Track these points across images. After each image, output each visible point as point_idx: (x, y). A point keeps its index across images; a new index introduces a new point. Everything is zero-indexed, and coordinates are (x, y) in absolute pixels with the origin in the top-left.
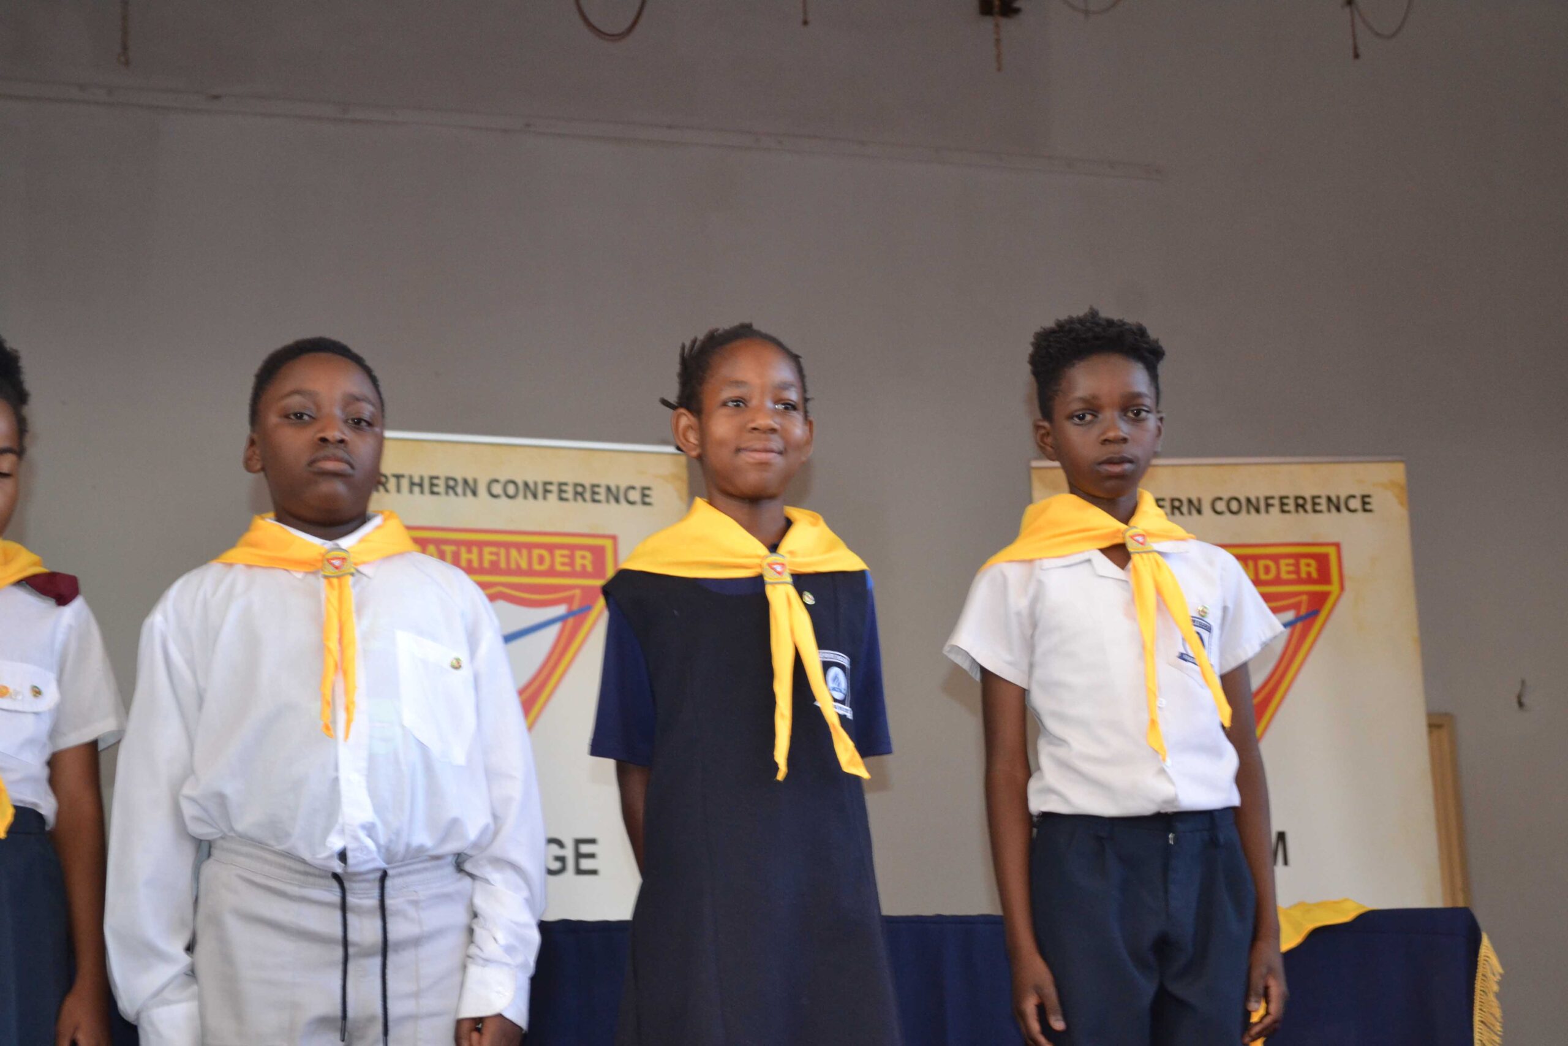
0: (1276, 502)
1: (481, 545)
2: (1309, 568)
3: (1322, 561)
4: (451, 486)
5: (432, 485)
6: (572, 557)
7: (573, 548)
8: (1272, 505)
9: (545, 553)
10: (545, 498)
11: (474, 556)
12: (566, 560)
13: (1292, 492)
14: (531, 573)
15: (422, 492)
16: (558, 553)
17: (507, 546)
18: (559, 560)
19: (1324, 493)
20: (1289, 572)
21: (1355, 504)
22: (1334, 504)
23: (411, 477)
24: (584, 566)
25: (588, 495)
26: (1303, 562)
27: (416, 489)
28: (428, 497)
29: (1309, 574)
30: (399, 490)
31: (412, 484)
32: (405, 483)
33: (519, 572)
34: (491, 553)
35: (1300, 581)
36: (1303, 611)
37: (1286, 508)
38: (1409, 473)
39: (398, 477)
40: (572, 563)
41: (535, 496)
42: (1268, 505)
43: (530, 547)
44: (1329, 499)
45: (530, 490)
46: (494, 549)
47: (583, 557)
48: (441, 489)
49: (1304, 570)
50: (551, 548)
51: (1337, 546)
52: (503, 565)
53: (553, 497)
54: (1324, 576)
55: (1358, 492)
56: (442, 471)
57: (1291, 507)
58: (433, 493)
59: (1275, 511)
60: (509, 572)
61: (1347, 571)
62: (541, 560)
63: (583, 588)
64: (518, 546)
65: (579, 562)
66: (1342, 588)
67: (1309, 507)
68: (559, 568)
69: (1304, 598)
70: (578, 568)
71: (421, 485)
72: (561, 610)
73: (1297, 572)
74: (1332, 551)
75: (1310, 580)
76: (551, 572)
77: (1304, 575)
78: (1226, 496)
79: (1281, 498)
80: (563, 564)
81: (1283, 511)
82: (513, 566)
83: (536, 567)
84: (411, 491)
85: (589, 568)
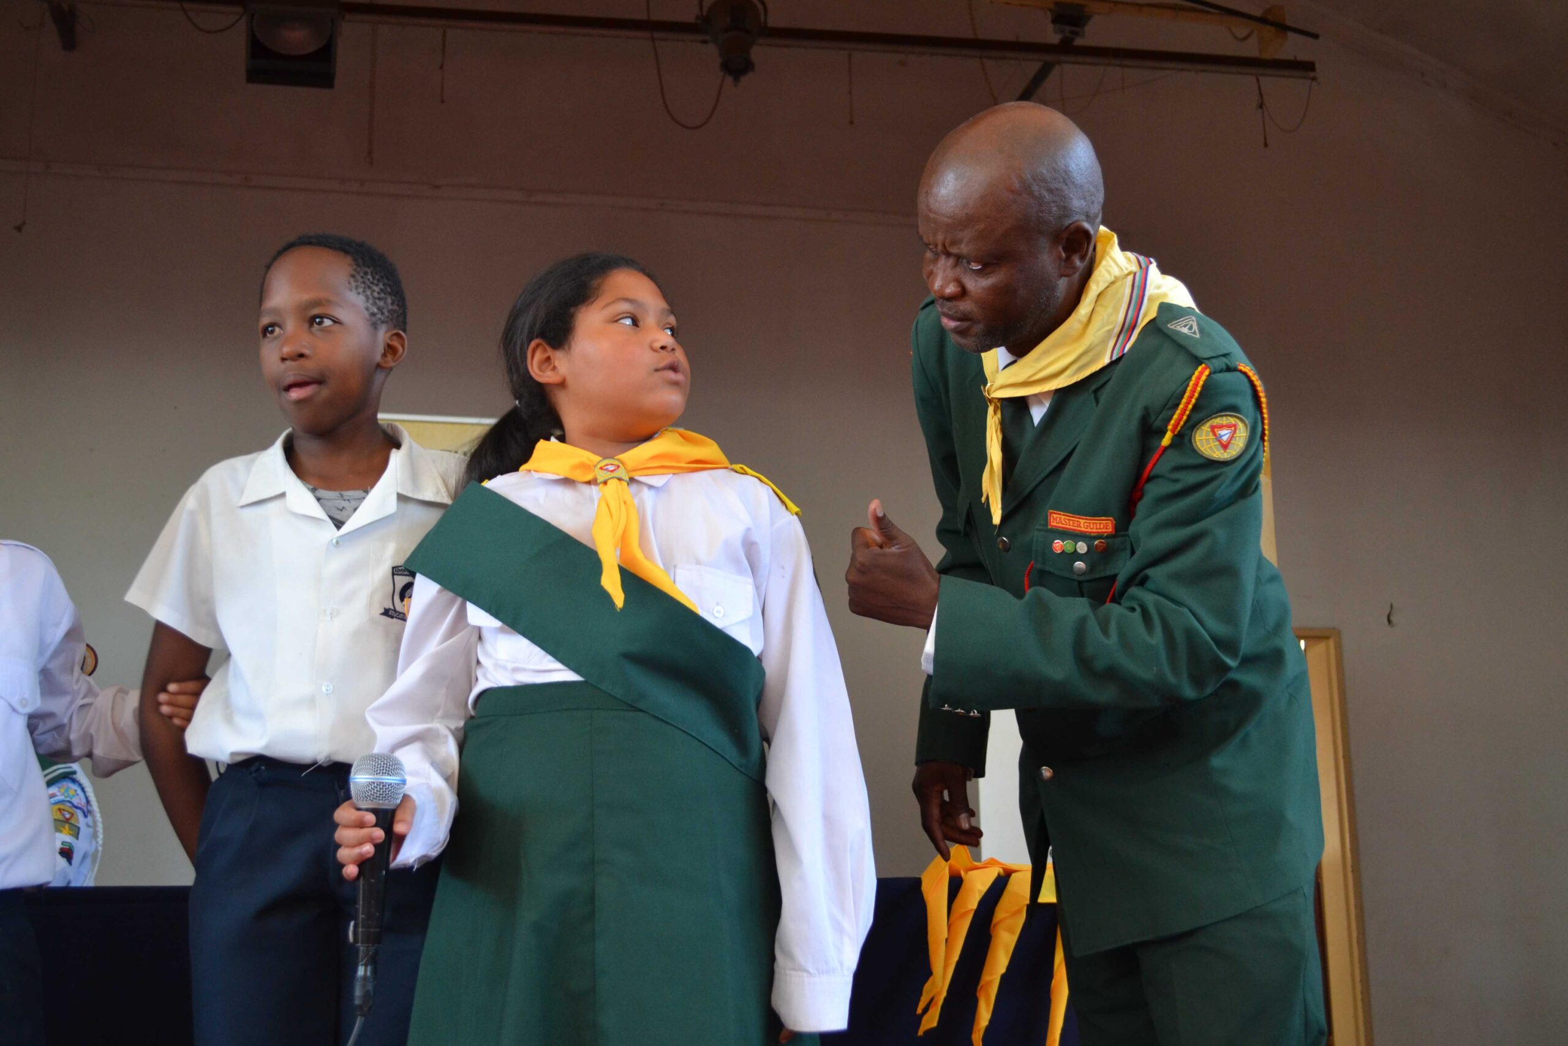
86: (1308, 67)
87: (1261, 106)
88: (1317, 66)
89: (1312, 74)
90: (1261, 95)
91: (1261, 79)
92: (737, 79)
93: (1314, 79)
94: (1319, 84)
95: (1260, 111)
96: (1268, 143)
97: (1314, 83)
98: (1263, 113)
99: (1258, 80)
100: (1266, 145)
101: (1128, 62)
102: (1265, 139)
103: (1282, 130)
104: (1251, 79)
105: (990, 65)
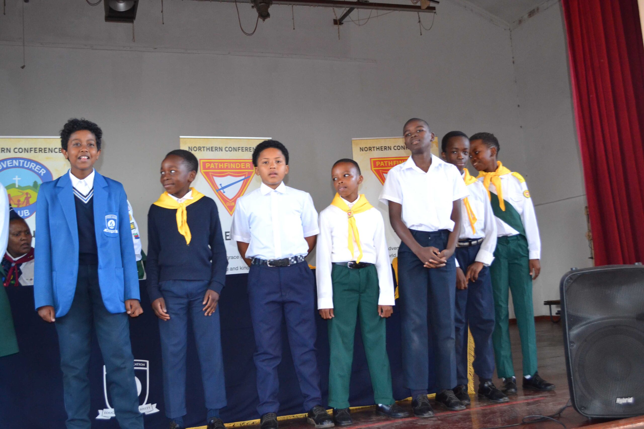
1: (224, 163)
4: (216, 149)
6: (245, 165)
7: (245, 163)
9: (239, 164)
10: (238, 151)
11: (222, 165)
12: (244, 165)
14: (236, 169)
15: (209, 151)
16: (242, 164)
17: (230, 163)
18: (242, 166)
23: (207, 147)
24: (248, 167)
25: (248, 150)
28: (211, 152)
30: (204, 150)
31: (207, 149)
32: (205, 148)
33: (233, 169)
34: (226, 165)
39: (204, 147)
40: (245, 166)
41: (236, 151)
43: (236, 163)
45: (235, 149)
46: (227, 164)
47: (248, 165)
50: (240, 163)
52: (229, 167)
53: (240, 151)
56: (214, 146)
60: (230, 169)
62: (238, 166)
63: (248, 172)
64: (233, 163)
65: (247, 166)
68: (242, 167)
70: (247, 167)
71: (209, 149)
72: (243, 177)
76: (240, 169)
78: (397, 146)
80: (243, 166)
82: (231, 167)
83: (237, 167)
84: (207, 151)
85: (249, 167)
86: (434, 8)
87: (419, 22)
88: (437, 8)
89: (434, 11)
90: (419, 18)
91: (420, 13)
92: (264, 20)
93: (435, 13)
94: (436, 14)
95: (419, 24)
96: (422, 33)
97: (435, 14)
98: (420, 24)
99: (418, 14)
100: (421, 35)
101: (378, 8)
102: (421, 33)
103: (426, 29)
104: (416, 13)
105: (335, 9)
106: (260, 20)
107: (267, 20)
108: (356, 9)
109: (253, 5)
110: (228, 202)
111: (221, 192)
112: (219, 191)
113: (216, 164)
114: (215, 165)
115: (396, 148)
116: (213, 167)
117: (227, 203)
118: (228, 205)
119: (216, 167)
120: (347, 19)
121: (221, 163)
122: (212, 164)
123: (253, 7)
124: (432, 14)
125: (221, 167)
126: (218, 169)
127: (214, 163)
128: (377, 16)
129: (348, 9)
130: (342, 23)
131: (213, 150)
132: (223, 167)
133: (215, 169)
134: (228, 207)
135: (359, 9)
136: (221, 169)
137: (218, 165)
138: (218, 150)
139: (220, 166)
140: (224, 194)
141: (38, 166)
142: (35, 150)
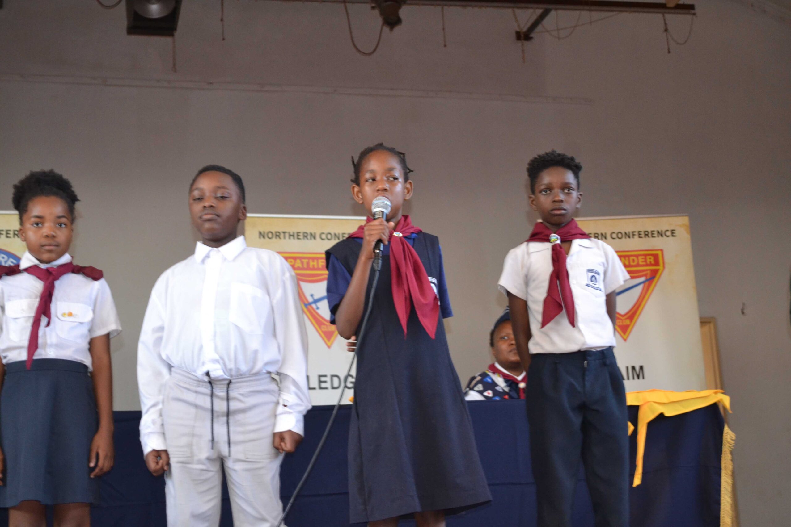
0: (636, 233)
1: (318, 259)
2: (651, 260)
3: (656, 257)
4: (305, 236)
5: (298, 236)
8: (635, 235)
11: (315, 263)
13: (643, 229)
15: (294, 238)
19: (656, 229)
20: (642, 262)
21: (669, 233)
22: (660, 234)
23: (289, 233)
26: (648, 257)
27: (292, 237)
28: (296, 240)
29: (650, 262)
30: (285, 238)
31: (290, 235)
32: (287, 235)
34: (322, 262)
35: (647, 265)
36: (649, 277)
37: (641, 236)
38: (691, 221)
39: (284, 233)
42: (634, 235)
44: (658, 232)
45: (337, 237)
48: (301, 237)
49: (648, 261)
51: (662, 250)
54: (657, 263)
55: (670, 229)
56: (302, 230)
57: (643, 235)
58: (298, 239)
59: (636, 237)
61: (666, 260)
66: (664, 267)
67: (650, 235)
69: (649, 272)
71: (293, 236)
73: (646, 261)
74: (659, 253)
75: (651, 265)
77: (648, 263)
78: (616, 231)
79: (639, 232)
81: (640, 237)
84: (289, 238)
86: (691, 7)
87: (666, 30)
88: (696, 7)
89: (693, 12)
90: (666, 24)
91: (666, 15)
92: (392, 29)
93: (694, 14)
94: (696, 16)
95: (665, 34)
96: (671, 50)
97: (694, 17)
98: (667, 35)
99: (664, 16)
100: (669, 52)
101: (593, 8)
102: (669, 49)
103: (678, 43)
104: (660, 16)
105: (518, 12)
106: (386, 29)
107: (397, 29)
108: (553, 13)
109: (373, 5)
110: (324, 324)
111: (312, 307)
112: (309, 307)
113: (305, 261)
114: (302, 263)
115: (614, 236)
116: (300, 265)
117: (323, 326)
118: (323, 330)
119: (305, 266)
120: (539, 28)
121: (313, 259)
122: (298, 261)
123: (373, 8)
124: (688, 17)
125: (313, 266)
126: (308, 268)
127: (300, 258)
128: (591, 22)
129: (539, 12)
130: (531, 38)
131: (299, 237)
132: (316, 266)
133: (303, 269)
134: (325, 333)
135: (560, 12)
136: (314, 269)
137: (308, 263)
138: (309, 237)
139: (311, 263)
140: (318, 311)
141: (11, 260)
142: (7, 233)
